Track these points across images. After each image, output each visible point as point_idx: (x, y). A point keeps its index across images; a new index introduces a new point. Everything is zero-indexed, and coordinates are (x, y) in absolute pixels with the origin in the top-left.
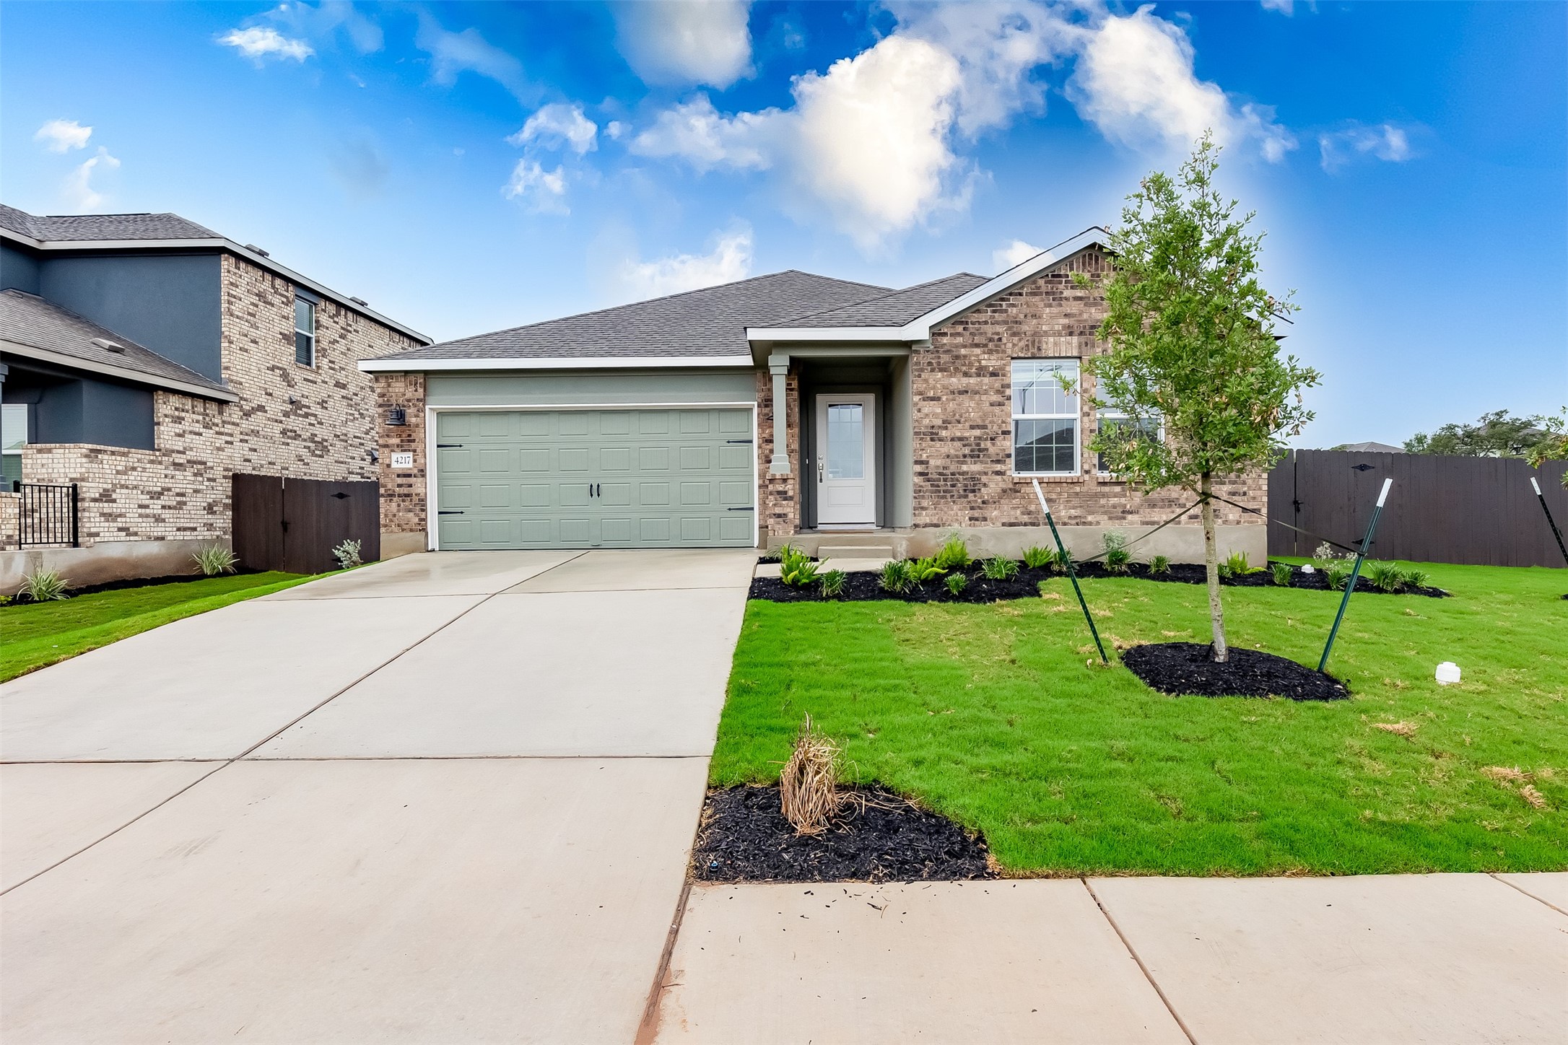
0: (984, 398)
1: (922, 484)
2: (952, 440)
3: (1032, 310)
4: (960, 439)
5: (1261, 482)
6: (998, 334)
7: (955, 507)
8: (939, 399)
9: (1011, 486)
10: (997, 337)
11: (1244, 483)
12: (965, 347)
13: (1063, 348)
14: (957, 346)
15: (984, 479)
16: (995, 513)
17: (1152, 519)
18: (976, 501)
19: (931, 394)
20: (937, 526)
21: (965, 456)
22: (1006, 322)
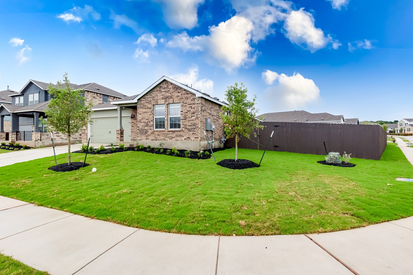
0: (148, 113)
1: (138, 131)
2: (143, 122)
3: (156, 95)
4: (144, 122)
5: (199, 131)
6: (151, 100)
7: (143, 136)
8: (141, 114)
9: (153, 132)
10: (150, 101)
11: (195, 131)
12: (145, 103)
13: (162, 102)
14: (144, 103)
15: (148, 130)
16: (150, 138)
17: (177, 139)
18: (147, 135)
19: (140, 113)
20: (140, 140)
21: (145, 126)
22: (152, 97)
